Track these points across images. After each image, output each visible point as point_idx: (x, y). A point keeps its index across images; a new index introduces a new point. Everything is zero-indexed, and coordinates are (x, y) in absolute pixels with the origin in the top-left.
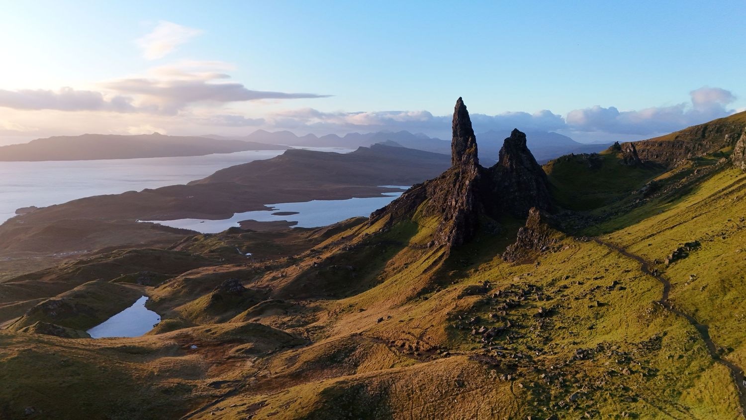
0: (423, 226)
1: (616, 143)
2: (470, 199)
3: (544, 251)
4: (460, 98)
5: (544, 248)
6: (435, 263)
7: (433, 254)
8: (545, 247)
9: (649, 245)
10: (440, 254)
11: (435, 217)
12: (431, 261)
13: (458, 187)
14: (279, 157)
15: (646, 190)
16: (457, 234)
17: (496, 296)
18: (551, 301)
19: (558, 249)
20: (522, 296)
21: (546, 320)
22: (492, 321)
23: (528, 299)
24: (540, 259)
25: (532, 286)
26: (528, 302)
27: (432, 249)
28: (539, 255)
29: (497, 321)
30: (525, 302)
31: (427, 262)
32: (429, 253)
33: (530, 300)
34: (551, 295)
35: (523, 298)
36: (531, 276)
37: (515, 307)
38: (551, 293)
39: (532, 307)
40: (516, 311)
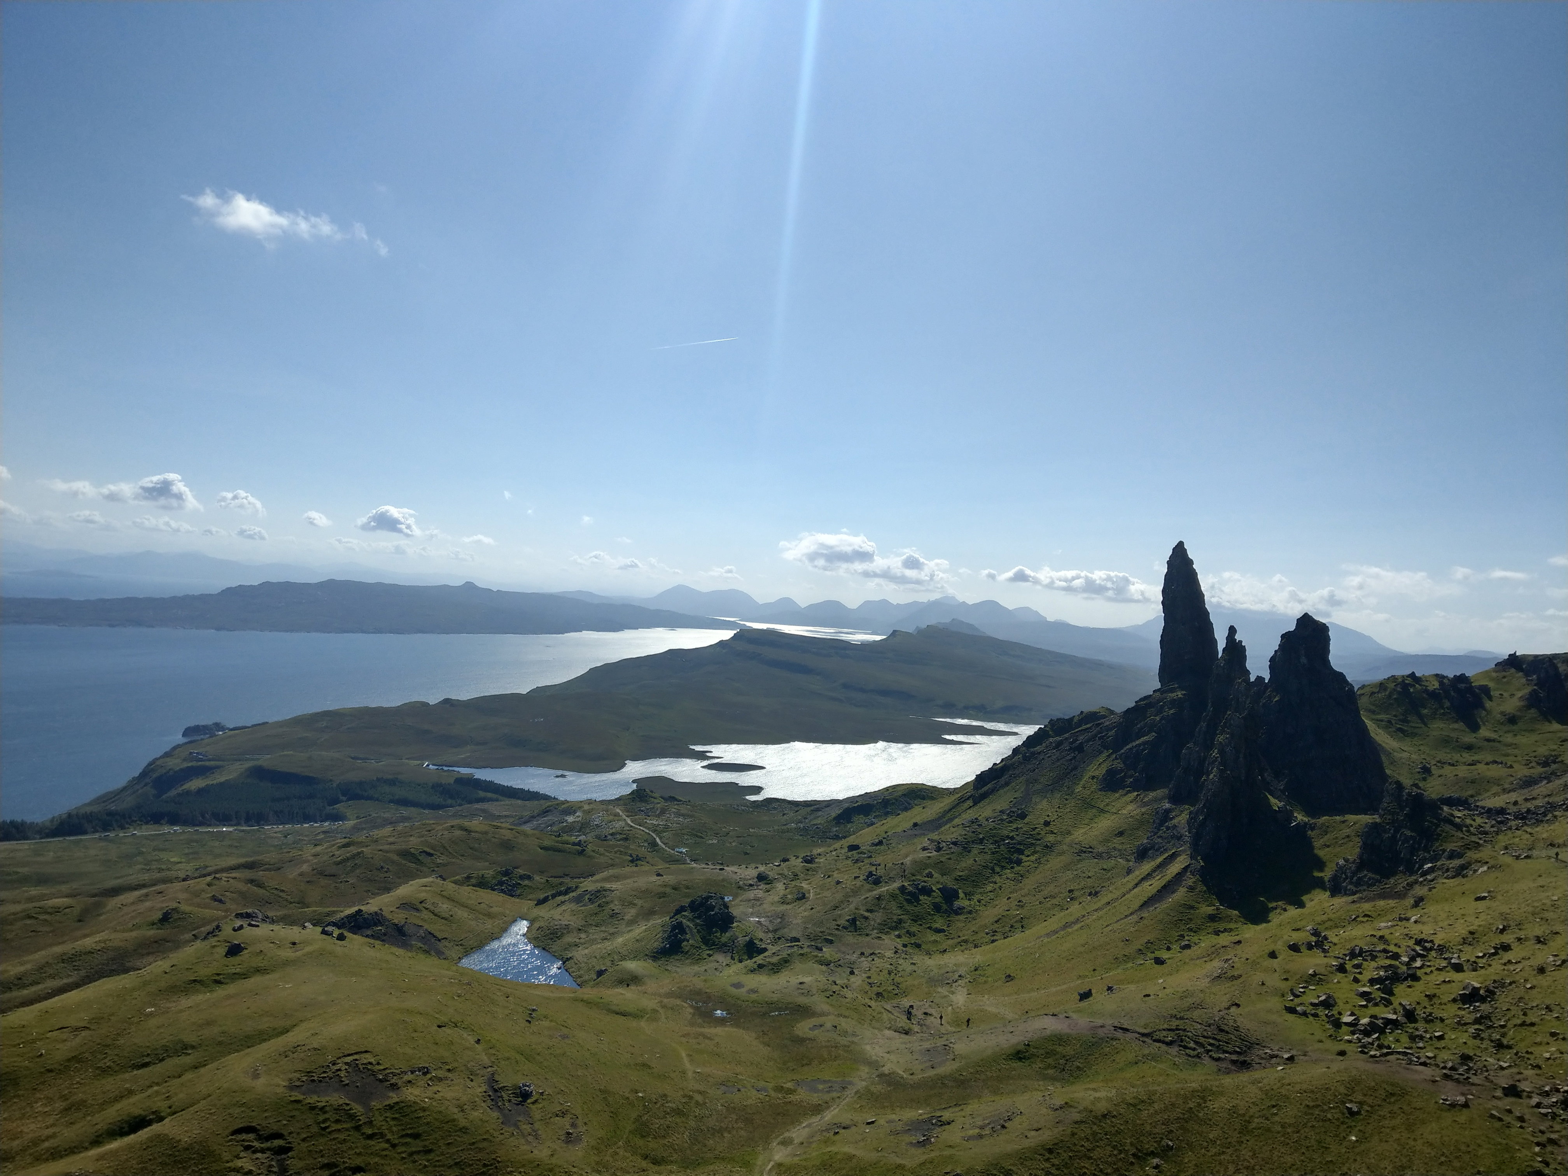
0: (1102, 811)
1: (1510, 655)
2: (1241, 755)
3: (1425, 874)
4: (1181, 544)
5: (1426, 867)
6: (1167, 889)
7: (1160, 866)
8: (1429, 865)
10: (1175, 868)
11: (1129, 792)
12: (1157, 883)
14: (721, 643)
16: (1217, 828)
17: (1353, 955)
18: (1483, 971)
19: (1460, 872)
20: (1413, 959)
21: (1485, 1008)
22: (1365, 1003)
23: (1429, 966)
24: (1419, 891)
25: (1426, 941)
26: (1431, 972)
27: (1153, 858)
28: (1416, 882)
29: (1376, 1005)
30: (1423, 971)
31: (1146, 884)
32: (1147, 867)
33: (1433, 969)
34: (1477, 960)
35: (1418, 963)
36: (1416, 922)
37: (1406, 979)
38: (1478, 957)
39: (1444, 981)
40: (1409, 987)
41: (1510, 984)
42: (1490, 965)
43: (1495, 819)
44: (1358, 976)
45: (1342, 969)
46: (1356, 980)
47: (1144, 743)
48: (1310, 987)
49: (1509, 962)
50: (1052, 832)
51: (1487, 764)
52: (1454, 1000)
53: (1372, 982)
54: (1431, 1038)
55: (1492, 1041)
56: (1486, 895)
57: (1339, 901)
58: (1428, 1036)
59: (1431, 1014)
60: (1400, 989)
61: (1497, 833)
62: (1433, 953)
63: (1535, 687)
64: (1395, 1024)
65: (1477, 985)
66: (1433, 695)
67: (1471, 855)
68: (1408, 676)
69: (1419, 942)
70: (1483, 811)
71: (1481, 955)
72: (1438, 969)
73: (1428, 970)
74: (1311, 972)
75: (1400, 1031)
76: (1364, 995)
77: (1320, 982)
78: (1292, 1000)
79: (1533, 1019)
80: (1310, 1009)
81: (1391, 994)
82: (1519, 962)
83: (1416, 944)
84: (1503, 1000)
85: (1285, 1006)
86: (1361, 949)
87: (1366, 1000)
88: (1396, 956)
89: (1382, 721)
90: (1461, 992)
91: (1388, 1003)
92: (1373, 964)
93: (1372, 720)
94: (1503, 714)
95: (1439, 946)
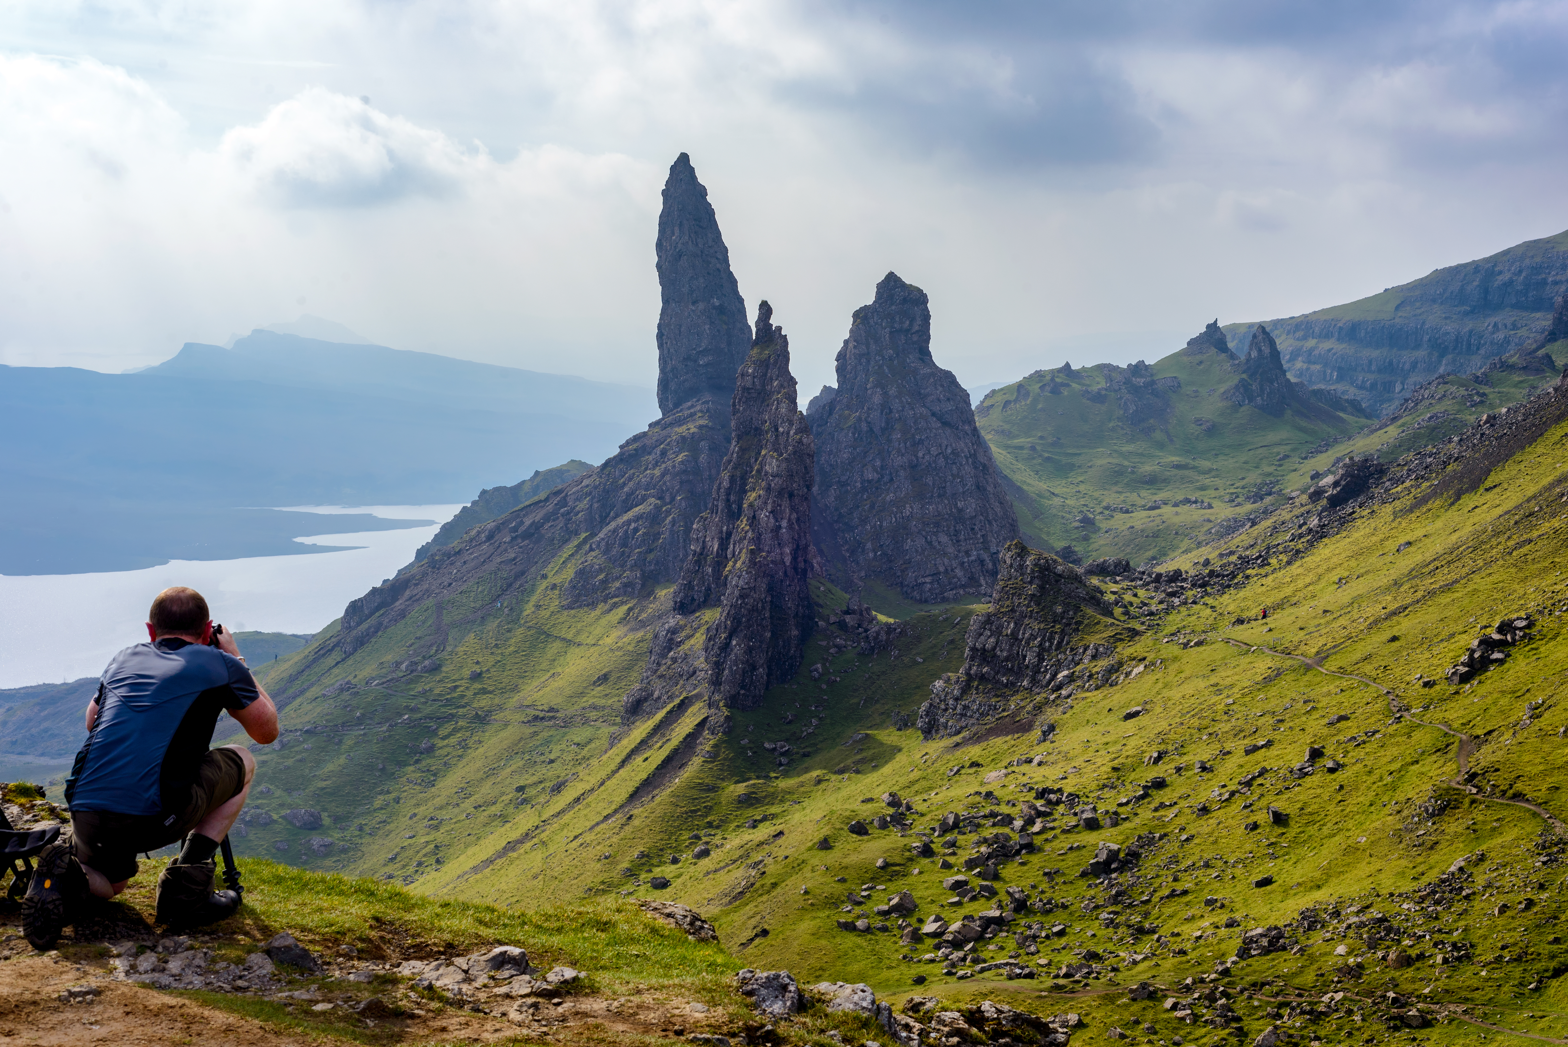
0: (571, 644)
1: (1208, 328)
2: (784, 523)
3: (1059, 687)
4: (684, 159)
5: (1060, 676)
6: (671, 764)
7: (660, 727)
8: (1065, 673)
9: (1394, 639)
10: (684, 727)
12: (657, 756)
13: (726, 484)
15: (1336, 484)
16: (749, 651)
17: (946, 829)
18: (1127, 825)
19: (1108, 678)
20: (1030, 822)
21: (1125, 879)
22: (956, 899)
23: (1053, 829)
24: (1051, 715)
25: (1052, 791)
26: (1055, 837)
27: (651, 714)
28: (1047, 702)
29: (974, 899)
30: (1044, 836)
31: (639, 759)
32: (641, 729)
33: (1058, 831)
34: (1120, 810)
35: (1037, 828)
36: (1040, 764)
37: (1018, 852)
38: (1120, 805)
39: (1071, 848)
40: (1023, 864)
41: (1161, 838)
42: (1136, 814)
43: (1164, 591)
44: (947, 858)
45: (927, 851)
46: (947, 866)
47: (637, 518)
48: (879, 887)
49: (1162, 806)
50: (484, 691)
51: (1176, 505)
52: (1084, 875)
53: (971, 864)
54: (1047, 937)
55: (1129, 926)
56: (1139, 708)
57: (935, 746)
58: (1043, 934)
59: (1049, 902)
60: (1010, 871)
61: (1167, 612)
62: (1061, 808)
63: (1244, 376)
64: (999, 922)
65: (1115, 847)
66: (1099, 398)
67: (1125, 651)
68: (1059, 370)
69: (1042, 794)
70: (1149, 579)
71: (1124, 800)
72: (1064, 832)
73: (1050, 835)
74: (880, 863)
75: (1005, 934)
76: (958, 886)
77: (894, 876)
78: (849, 911)
79: (1188, 886)
80: (878, 922)
81: (996, 877)
82: (1175, 803)
83: (1036, 798)
84: (1149, 866)
85: (839, 923)
86: (957, 816)
87: (958, 895)
88: (1008, 820)
89: (1021, 448)
90: (1092, 861)
91: (993, 893)
92: (974, 837)
93: (1007, 447)
94: (1198, 422)
95: (1070, 795)
